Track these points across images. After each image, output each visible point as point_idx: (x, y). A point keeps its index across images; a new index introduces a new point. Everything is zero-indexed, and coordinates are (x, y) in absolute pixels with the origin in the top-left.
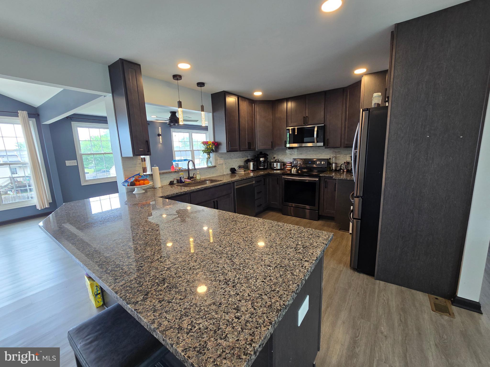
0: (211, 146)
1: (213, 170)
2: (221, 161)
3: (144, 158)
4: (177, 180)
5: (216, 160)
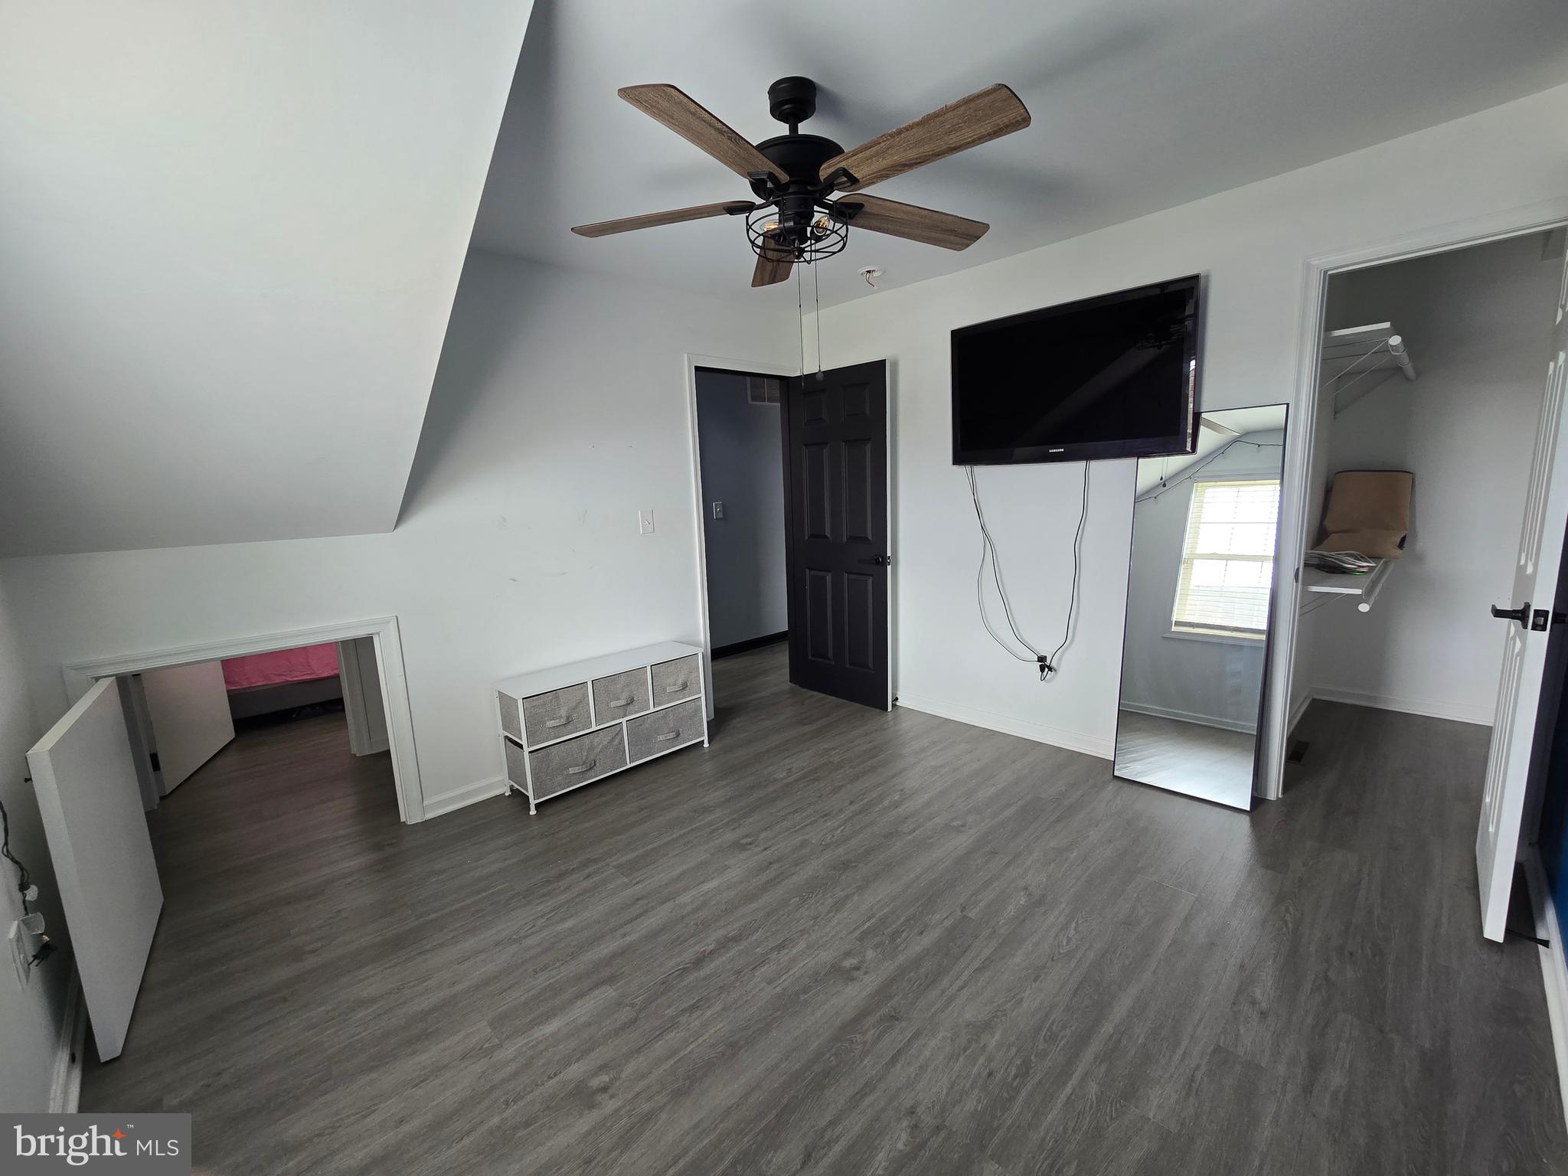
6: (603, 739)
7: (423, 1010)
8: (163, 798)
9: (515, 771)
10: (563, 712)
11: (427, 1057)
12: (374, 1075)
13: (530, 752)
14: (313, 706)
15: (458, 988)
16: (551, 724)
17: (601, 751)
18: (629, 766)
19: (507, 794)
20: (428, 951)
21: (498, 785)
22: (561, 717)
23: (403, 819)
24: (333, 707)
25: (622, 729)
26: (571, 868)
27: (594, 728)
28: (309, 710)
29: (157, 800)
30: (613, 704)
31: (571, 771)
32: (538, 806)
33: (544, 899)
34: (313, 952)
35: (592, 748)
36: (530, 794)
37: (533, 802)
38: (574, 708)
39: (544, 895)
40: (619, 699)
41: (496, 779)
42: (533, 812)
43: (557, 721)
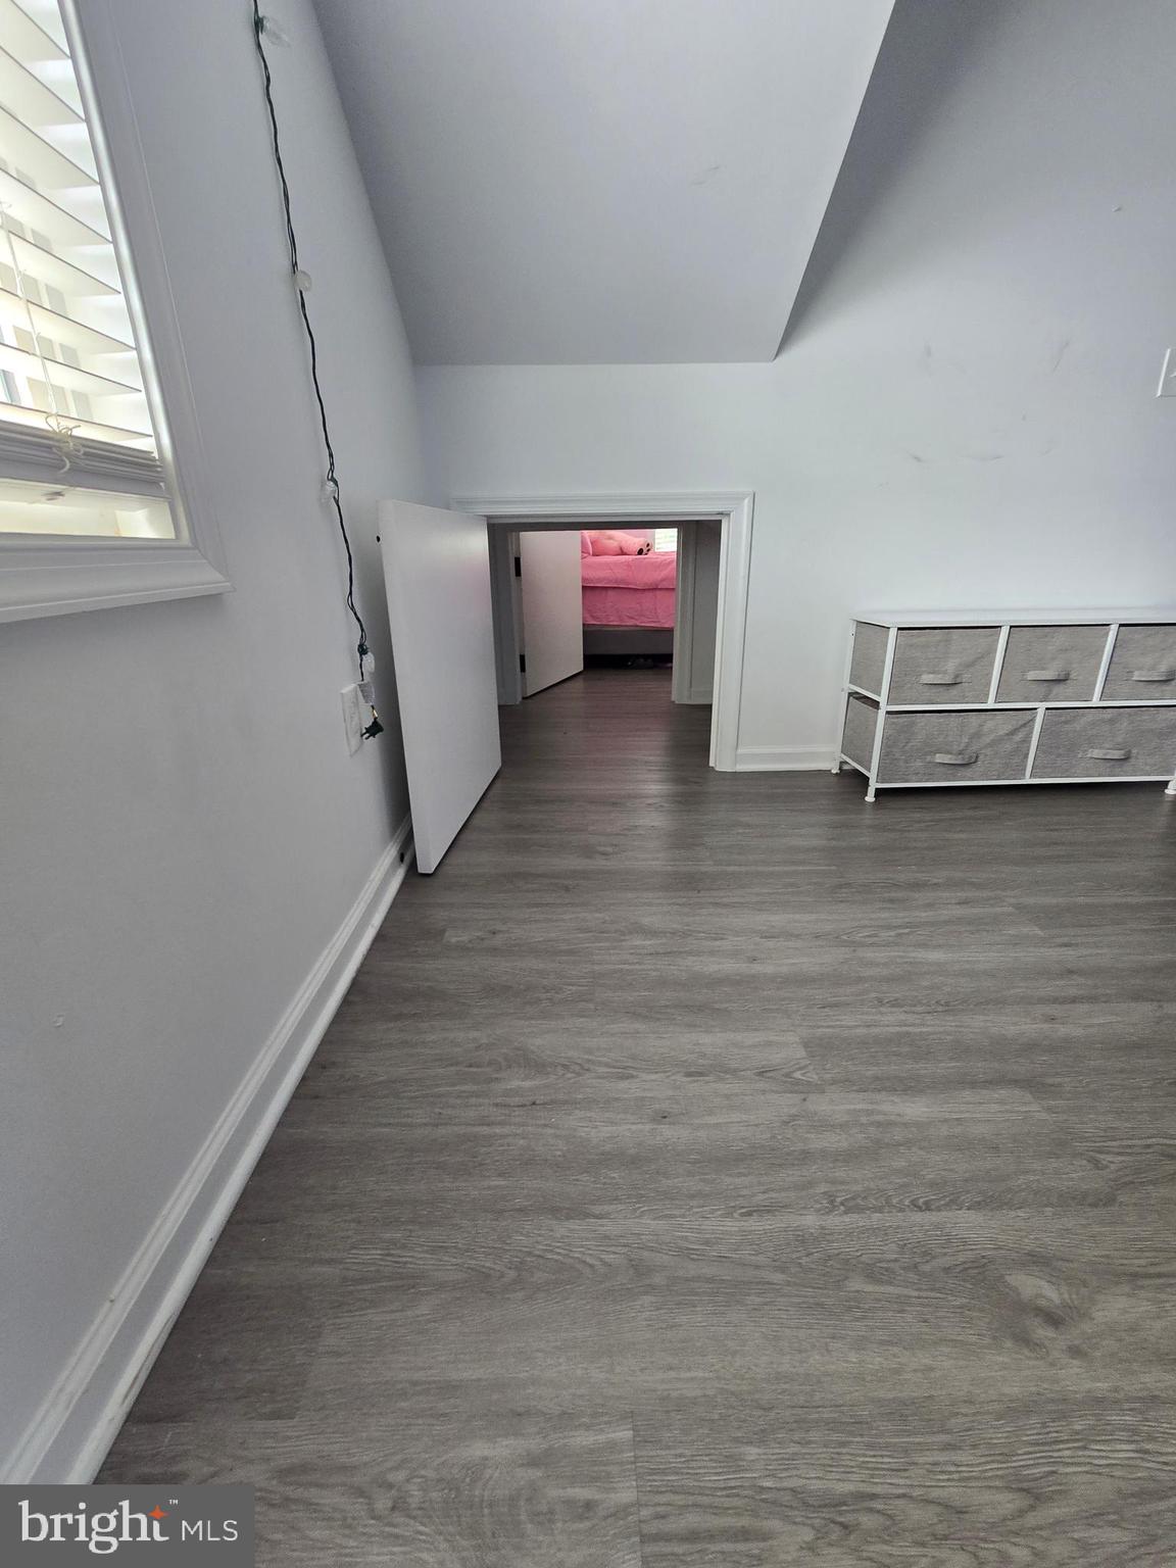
6: (1001, 725)
7: (710, 975)
8: (524, 698)
9: (855, 739)
10: (951, 666)
11: (711, 1041)
12: (639, 1026)
13: (888, 713)
14: (646, 657)
15: (757, 968)
16: (927, 678)
17: (991, 745)
18: (1028, 781)
19: (834, 771)
20: (725, 905)
21: (826, 756)
22: (945, 672)
23: (711, 764)
24: (661, 662)
25: (1033, 720)
26: (936, 881)
27: (990, 705)
28: (642, 660)
29: (520, 699)
30: (1032, 675)
31: (939, 758)
32: (879, 792)
33: (889, 905)
34: (604, 854)
35: (977, 735)
36: (872, 775)
37: (873, 785)
38: (971, 665)
39: (892, 901)
40: (1043, 669)
41: (823, 750)
42: (870, 798)
43: (940, 676)
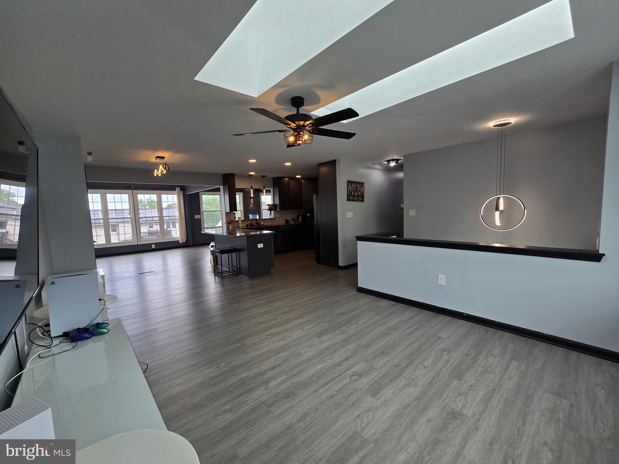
0: (271, 207)
1: (272, 220)
2: (278, 215)
3: (235, 213)
4: (250, 224)
5: (275, 214)
